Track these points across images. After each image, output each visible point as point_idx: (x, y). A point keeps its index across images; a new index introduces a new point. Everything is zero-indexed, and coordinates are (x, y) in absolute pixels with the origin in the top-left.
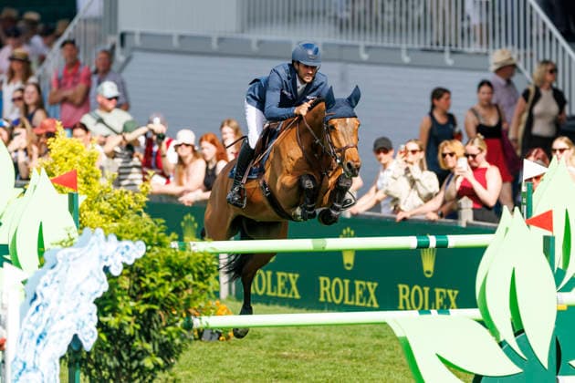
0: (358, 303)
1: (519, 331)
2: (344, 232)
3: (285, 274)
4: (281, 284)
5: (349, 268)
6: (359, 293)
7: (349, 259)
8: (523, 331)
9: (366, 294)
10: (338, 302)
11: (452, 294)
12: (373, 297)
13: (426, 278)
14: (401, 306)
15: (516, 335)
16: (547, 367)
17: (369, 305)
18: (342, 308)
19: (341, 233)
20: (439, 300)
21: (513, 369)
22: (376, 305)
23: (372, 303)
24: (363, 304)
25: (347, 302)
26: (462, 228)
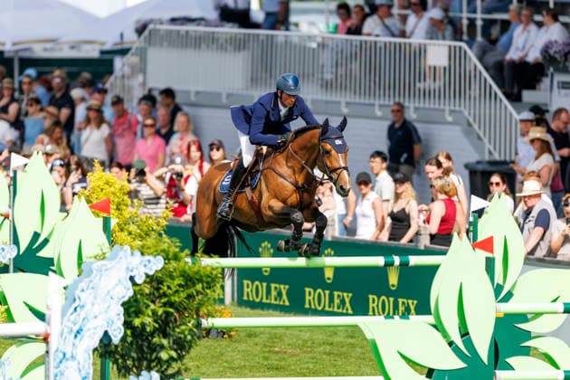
0: (336, 310)
1: (465, 334)
2: (326, 252)
3: (277, 286)
4: (274, 293)
5: (329, 281)
6: (337, 301)
7: (329, 274)
8: (468, 334)
9: (343, 302)
10: (320, 308)
11: (412, 304)
12: (348, 305)
13: (392, 291)
14: (371, 313)
15: (462, 336)
16: (486, 363)
17: (345, 311)
18: (324, 313)
19: (323, 253)
20: (401, 308)
21: (460, 364)
22: (350, 311)
23: (347, 310)
24: (340, 311)
25: (327, 308)
26: (421, 250)
